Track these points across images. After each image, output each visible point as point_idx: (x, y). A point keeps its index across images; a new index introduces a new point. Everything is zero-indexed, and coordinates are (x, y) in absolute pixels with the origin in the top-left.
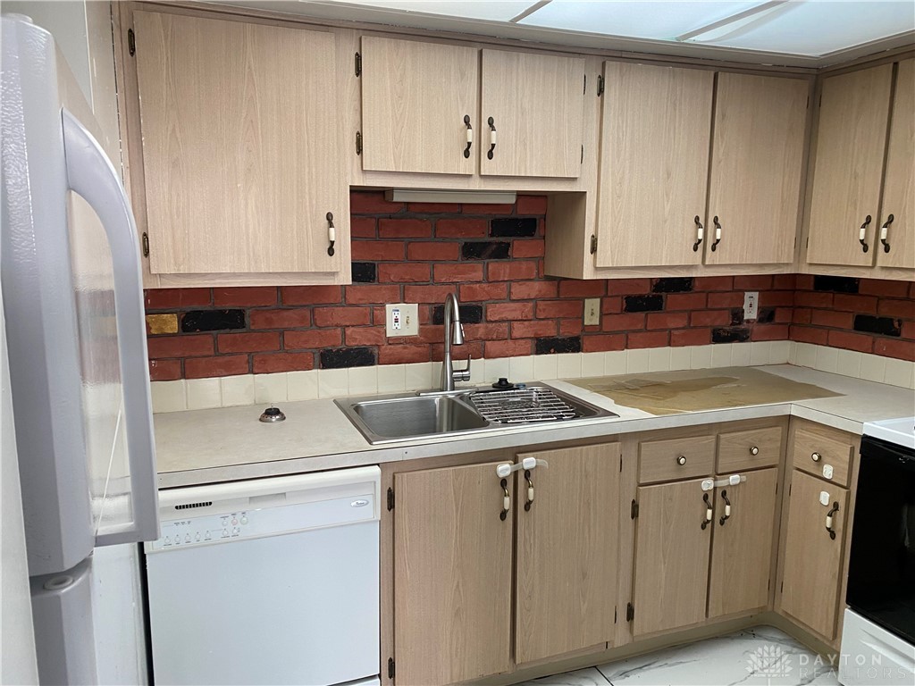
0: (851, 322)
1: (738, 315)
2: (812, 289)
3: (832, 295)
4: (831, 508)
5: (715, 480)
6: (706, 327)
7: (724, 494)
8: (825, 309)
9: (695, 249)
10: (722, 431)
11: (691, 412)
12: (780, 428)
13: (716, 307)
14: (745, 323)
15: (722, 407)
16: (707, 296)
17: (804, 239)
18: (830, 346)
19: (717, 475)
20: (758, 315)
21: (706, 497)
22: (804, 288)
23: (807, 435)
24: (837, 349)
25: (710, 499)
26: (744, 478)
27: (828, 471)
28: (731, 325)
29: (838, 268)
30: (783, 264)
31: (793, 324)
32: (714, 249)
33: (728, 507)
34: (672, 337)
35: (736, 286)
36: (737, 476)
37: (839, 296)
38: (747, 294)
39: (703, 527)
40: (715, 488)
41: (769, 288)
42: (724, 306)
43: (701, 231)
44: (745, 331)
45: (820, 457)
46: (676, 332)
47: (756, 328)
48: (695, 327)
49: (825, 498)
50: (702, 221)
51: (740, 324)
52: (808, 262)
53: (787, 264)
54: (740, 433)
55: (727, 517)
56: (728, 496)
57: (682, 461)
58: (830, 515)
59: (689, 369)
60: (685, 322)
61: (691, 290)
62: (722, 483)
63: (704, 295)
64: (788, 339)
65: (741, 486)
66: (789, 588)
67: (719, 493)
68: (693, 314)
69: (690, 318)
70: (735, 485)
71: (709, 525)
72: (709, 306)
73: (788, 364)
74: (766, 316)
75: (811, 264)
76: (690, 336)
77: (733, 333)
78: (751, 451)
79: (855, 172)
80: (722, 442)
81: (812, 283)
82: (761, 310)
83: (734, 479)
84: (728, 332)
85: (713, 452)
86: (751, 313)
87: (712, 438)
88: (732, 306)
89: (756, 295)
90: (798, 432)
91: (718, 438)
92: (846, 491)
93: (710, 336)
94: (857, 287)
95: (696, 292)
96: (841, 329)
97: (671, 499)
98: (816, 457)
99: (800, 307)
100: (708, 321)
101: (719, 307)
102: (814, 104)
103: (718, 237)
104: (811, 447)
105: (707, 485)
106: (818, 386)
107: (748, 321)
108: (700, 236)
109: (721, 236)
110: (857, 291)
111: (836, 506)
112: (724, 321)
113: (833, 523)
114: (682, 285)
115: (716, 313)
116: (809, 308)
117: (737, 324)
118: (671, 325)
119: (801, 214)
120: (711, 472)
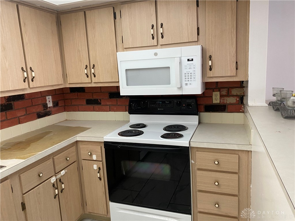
0: (85, 102)
1: (45, 106)
2: (69, 92)
3: (77, 94)
4: (98, 170)
5: (56, 176)
6: (34, 113)
7: (60, 180)
8: (75, 99)
9: (25, 81)
10: (54, 156)
11: (40, 153)
12: (75, 147)
13: (36, 104)
14: (49, 108)
15: (52, 146)
16: (32, 100)
17: (65, 75)
18: (80, 111)
19: (56, 174)
20: (53, 105)
21: (54, 185)
22: (67, 92)
23: (85, 146)
24: (82, 112)
25: (56, 186)
26: (66, 171)
27: (94, 157)
28: (44, 110)
29: (80, 84)
30: (60, 84)
31: (65, 106)
32: (32, 81)
33: (63, 185)
34: (20, 120)
35: (43, 95)
36: (64, 171)
37: (79, 94)
38: (47, 97)
39: (55, 198)
40: (56, 180)
41: (54, 94)
42: (39, 103)
43: (25, 73)
44: (49, 111)
45: (91, 153)
46: (22, 118)
47: (53, 110)
48: (29, 114)
49: (95, 167)
50: (25, 69)
51: (47, 109)
52: (68, 83)
53: (61, 84)
54: (61, 154)
55: (63, 189)
56: (62, 181)
57: (41, 175)
58: (98, 173)
59: (30, 131)
60: (25, 113)
61: (24, 99)
62: (59, 176)
63: (30, 100)
64: (65, 111)
65: (66, 175)
66: (89, 202)
67: (58, 181)
68: (27, 108)
69: (26, 110)
70: (63, 175)
71: (57, 196)
72: (33, 104)
73: (66, 120)
74: (56, 104)
75: (70, 84)
76: (28, 118)
77: (45, 113)
78: (66, 159)
79: (79, 50)
80: (55, 160)
81: (69, 91)
82: (53, 102)
83: (63, 173)
84: (43, 113)
85: (53, 166)
86: (50, 104)
87: (51, 160)
88: (42, 103)
89: (50, 97)
90: (81, 146)
91: (53, 159)
92: (102, 162)
93: (36, 116)
94: (84, 90)
95: (26, 99)
96: (82, 105)
97: (39, 193)
98: (89, 154)
99: (67, 99)
100: (34, 110)
101: (37, 104)
102: (59, 24)
103: (34, 76)
104: (87, 150)
105: (53, 180)
106: (81, 126)
107: (50, 107)
108: (26, 76)
109: (35, 75)
110: (85, 91)
111: (99, 168)
112: (40, 109)
113: (100, 175)
114: (20, 97)
115: (37, 106)
116: (70, 99)
117: (46, 109)
118: (19, 115)
119: (62, 66)
120: (54, 174)
